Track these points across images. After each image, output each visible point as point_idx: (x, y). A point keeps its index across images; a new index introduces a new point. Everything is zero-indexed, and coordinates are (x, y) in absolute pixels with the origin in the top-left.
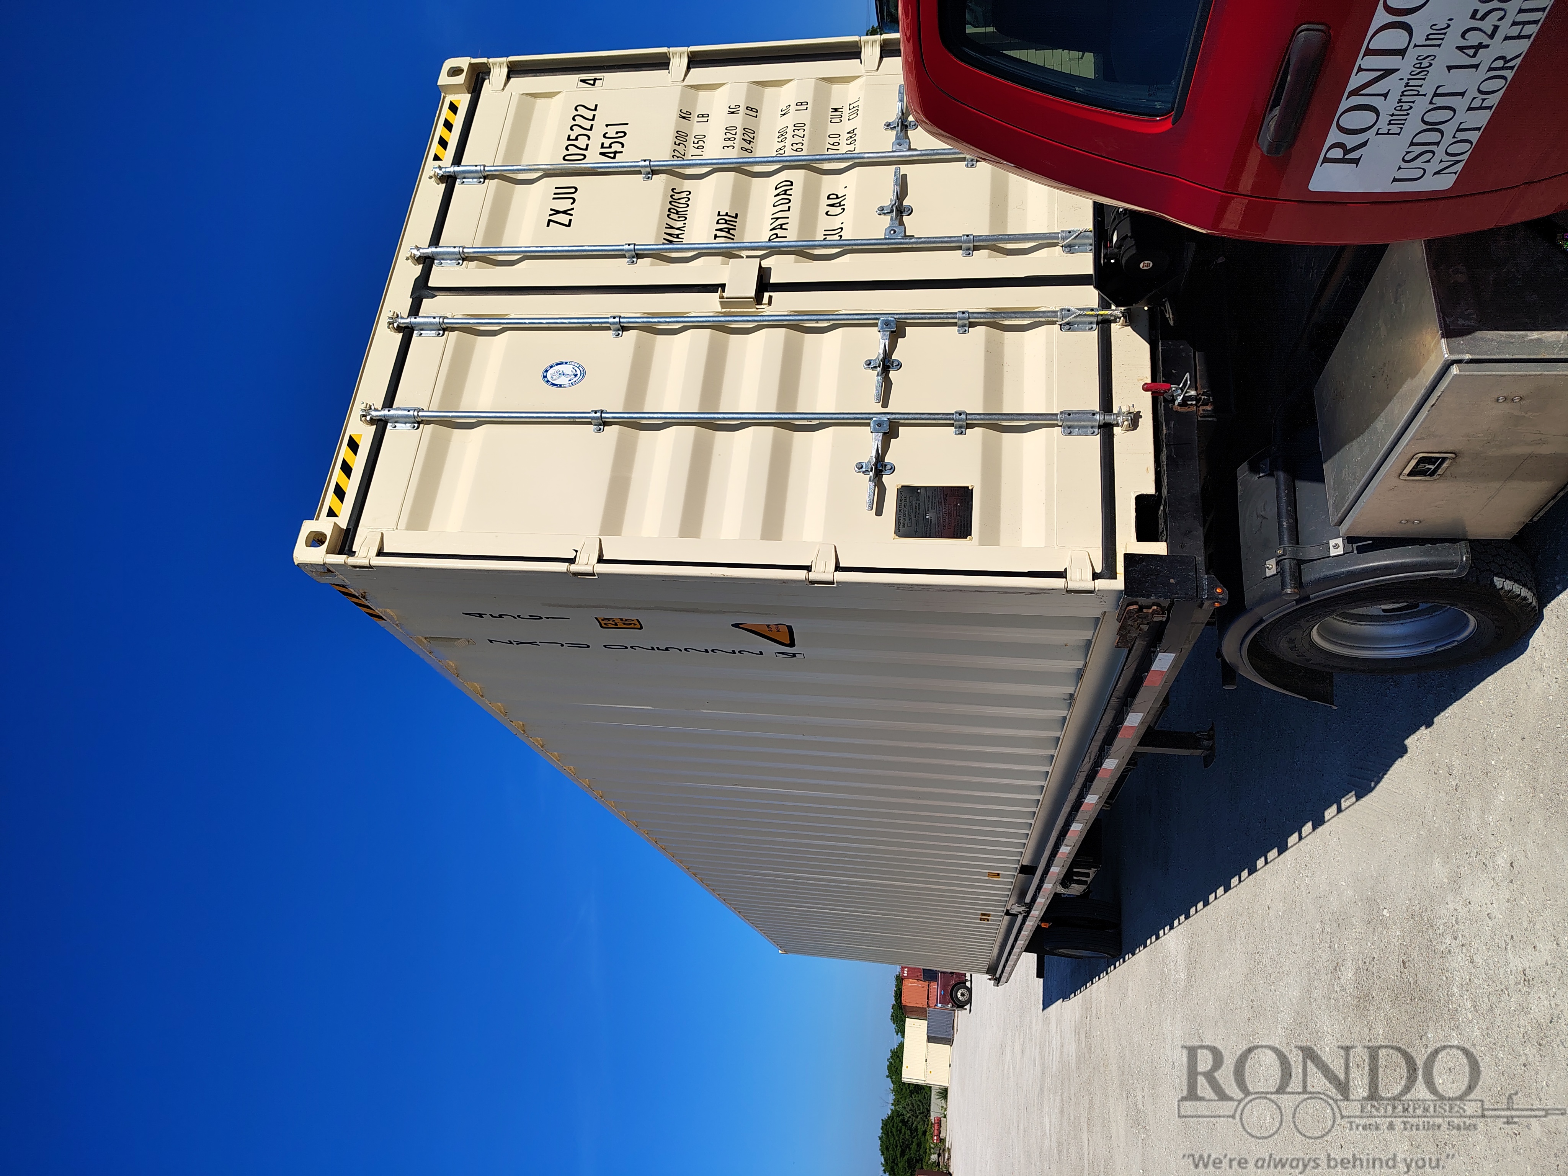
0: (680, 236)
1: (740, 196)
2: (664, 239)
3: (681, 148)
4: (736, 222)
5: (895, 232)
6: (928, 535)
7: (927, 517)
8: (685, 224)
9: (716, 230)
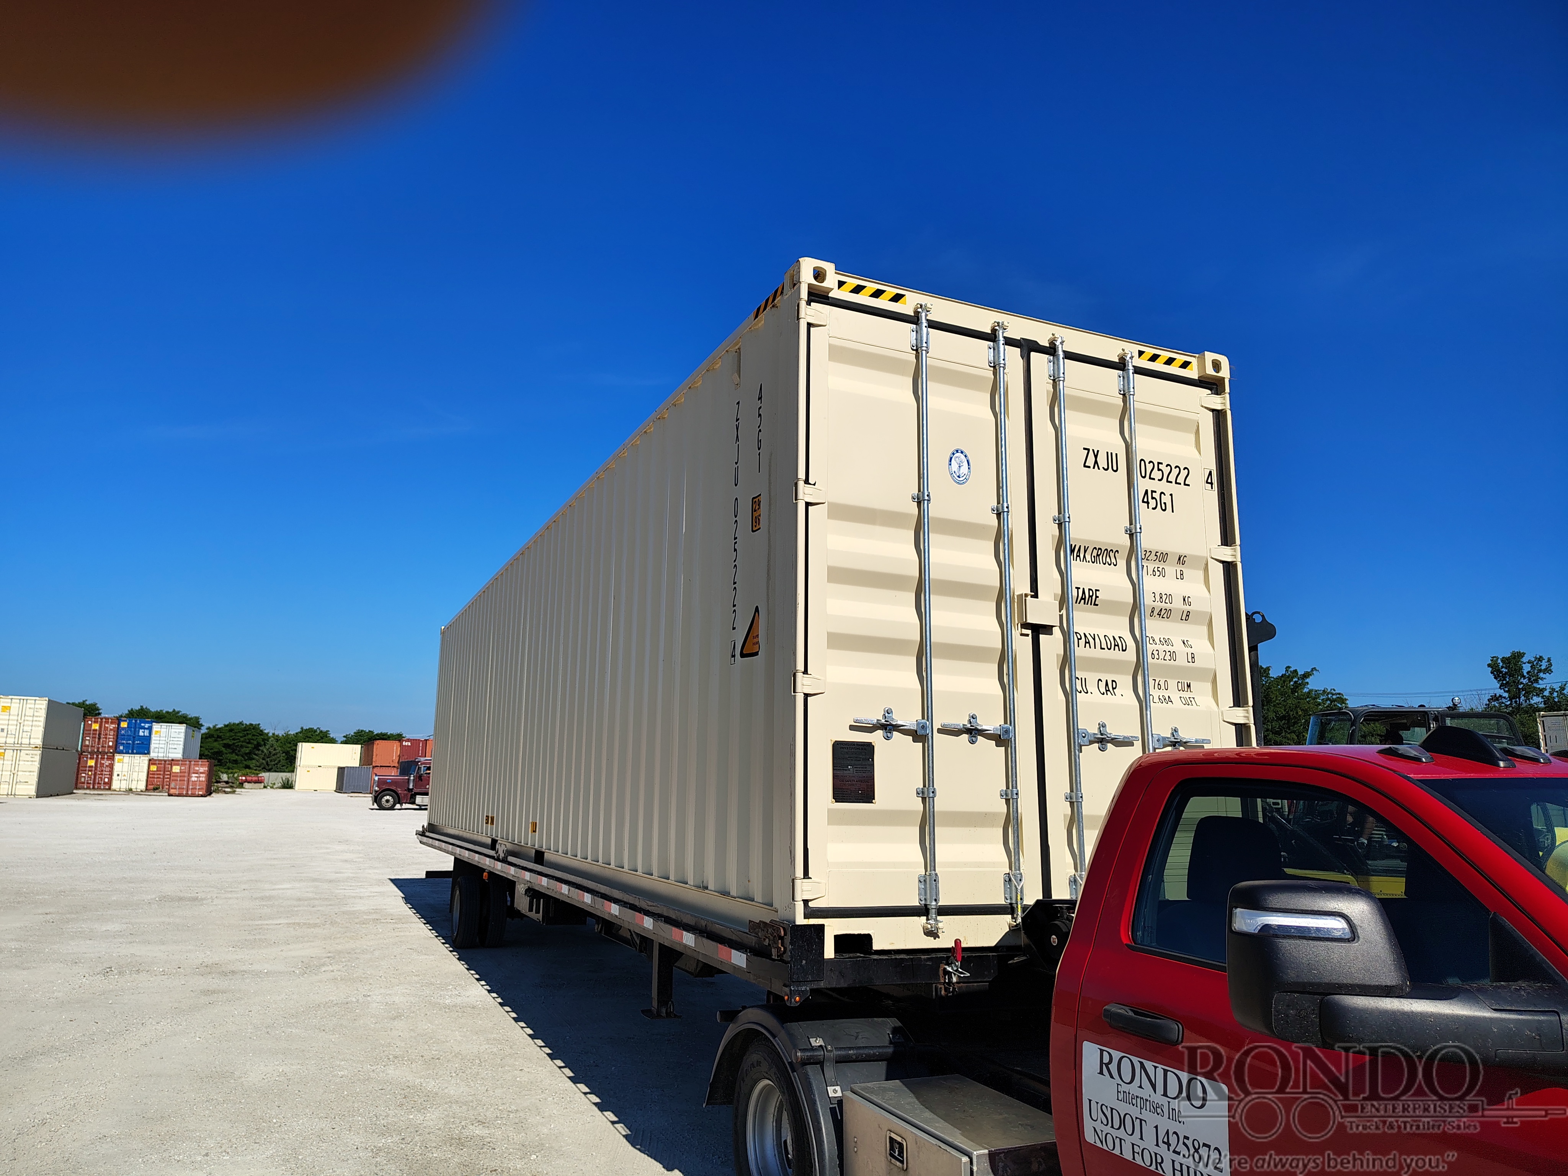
0: (1078, 558)
1: (1113, 608)
2: (1075, 545)
3: (1153, 557)
4: (1091, 604)
5: (1084, 737)
6: (835, 768)
7: (849, 767)
8: (1089, 562)
9: (1084, 589)
